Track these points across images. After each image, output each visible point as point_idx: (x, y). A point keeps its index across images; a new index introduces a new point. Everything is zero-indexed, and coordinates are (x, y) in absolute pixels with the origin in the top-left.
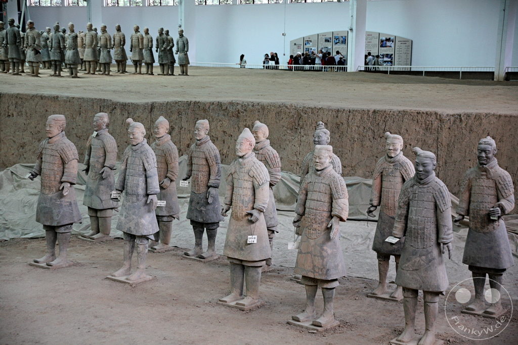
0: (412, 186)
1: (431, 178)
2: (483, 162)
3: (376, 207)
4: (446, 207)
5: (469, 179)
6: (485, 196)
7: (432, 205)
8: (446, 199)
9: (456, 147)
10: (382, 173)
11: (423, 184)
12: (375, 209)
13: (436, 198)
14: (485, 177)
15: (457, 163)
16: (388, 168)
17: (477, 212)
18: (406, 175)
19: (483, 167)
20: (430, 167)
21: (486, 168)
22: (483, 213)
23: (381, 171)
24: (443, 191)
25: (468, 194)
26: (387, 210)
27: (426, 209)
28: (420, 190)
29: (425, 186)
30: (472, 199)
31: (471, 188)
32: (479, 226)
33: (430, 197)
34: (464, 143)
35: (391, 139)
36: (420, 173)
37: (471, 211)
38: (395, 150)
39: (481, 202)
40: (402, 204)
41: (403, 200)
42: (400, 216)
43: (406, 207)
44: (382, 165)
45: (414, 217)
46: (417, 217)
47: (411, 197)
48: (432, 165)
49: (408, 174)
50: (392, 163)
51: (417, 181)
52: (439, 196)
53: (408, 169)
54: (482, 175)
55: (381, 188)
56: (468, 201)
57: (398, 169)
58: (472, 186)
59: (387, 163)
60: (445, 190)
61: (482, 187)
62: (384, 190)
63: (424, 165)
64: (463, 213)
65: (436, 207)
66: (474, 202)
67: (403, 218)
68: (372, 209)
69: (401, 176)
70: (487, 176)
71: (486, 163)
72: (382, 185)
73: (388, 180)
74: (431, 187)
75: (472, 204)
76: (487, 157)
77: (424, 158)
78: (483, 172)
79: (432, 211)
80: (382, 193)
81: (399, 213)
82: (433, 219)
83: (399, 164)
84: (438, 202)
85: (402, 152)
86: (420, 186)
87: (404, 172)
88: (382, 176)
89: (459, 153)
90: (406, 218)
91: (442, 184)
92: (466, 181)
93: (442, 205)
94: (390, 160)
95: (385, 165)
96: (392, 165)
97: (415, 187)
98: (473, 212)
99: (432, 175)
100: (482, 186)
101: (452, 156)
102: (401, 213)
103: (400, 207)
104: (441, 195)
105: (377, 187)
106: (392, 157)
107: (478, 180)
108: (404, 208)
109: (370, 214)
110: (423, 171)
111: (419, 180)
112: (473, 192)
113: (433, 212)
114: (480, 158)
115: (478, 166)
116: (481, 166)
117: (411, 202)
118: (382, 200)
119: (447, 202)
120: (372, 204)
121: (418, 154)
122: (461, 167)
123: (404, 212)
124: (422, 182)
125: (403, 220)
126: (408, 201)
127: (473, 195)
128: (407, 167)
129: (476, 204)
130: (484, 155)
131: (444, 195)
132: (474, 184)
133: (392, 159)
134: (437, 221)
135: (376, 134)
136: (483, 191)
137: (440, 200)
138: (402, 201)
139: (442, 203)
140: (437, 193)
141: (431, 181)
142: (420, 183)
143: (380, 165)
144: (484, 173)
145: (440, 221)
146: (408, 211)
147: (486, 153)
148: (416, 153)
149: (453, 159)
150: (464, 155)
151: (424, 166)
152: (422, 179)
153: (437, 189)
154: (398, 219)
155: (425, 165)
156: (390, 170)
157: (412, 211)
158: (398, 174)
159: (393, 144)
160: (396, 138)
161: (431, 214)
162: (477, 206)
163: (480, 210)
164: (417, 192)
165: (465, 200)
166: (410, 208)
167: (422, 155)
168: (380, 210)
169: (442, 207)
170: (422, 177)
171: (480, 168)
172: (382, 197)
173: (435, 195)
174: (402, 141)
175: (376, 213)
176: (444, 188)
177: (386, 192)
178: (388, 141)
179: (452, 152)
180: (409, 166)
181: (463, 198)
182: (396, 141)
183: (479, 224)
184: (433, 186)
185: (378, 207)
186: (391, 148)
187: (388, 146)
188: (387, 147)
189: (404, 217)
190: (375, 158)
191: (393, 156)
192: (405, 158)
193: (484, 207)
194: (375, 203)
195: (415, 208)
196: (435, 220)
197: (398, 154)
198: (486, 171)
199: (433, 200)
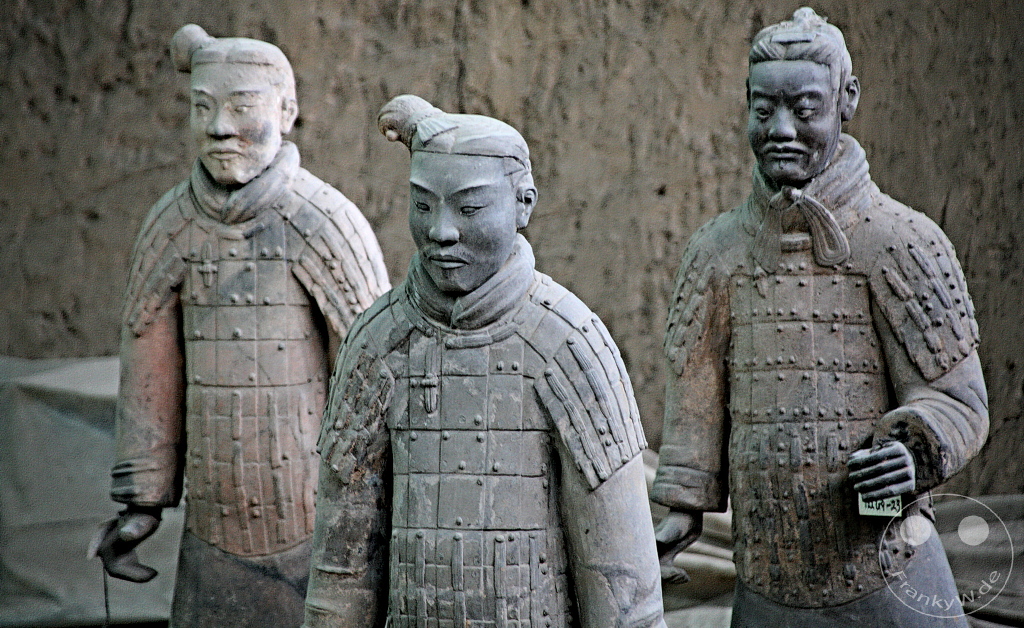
0: (402, 344)
1: (514, 283)
2: (789, 167)
3: (155, 511)
4: (613, 450)
5: (712, 283)
6: (815, 375)
7: (529, 452)
8: (610, 403)
9: (574, 115)
10: (178, 288)
11: (469, 322)
12: (154, 529)
13: (550, 402)
14: (803, 261)
15: (590, 218)
16: (213, 254)
17: (775, 479)
18: (333, 291)
19: (789, 198)
20: (503, 215)
21: (809, 204)
22: (811, 482)
23: (173, 279)
24: (586, 355)
25: (713, 379)
26: (232, 526)
27: (496, 480)
28: (451, 365)
29: (482, 335)
30: (738, 403)
31: (729, 338)
32: (793, 564)
33: (517, 399)
34: (621, 87)
35: (215, 69)
36: (444, 252)
37: (739, 480)
38: (251, 136)
39: (795, 418)
40: (344, 463)
41: (352, 434)
42: (337, 540)
43: (370, 477)
44: (172, 237)
45: (429, 538)
46: (446, 536)
47: (399, 414)
48: (511, 199)
49: (345, 286)
50: (236, 222)
51: (427, 310)
52: (566, 390)
53: (341, 252)
54: (789, 250)
55: (183, 384)
56: (716, 418)
57: (276, 257)
58: (730, 322)
59: (205, 222)
60: (599, 347)
61: (795, 326)
62: (201, 399)
63: (463, 203)
64: (691, 499)
65: (555, 455)
66: (750, 419)
67: (360, 548)
68: (130, 528)
69: (300, 299)
70: (812, 251)
71: (802, 174)
72: (182, 369)
73: (225, 334)
74: (514, 340)
75: (739, 432)
76: (805, 137)
77: (465, 161)
78: (789, 230)
79: (537, 486)
80: (191, 419)
81: (334, 521)
82: (545, 539)
83: (283, 227)
84: (562, 425)
85: (293, 152)
86: (451, 340)
87: (318, 271)
88: (178, 311)
89: (593, 154)
90: (380, 543)
91: (581, 313)
92: (697, 298)
93: (593, 445)
94: (220, 201)
95: (197, 240)
96: (238, 232)
97: (421, 346)
98: (753, 481)
99: (514, 264)
100: (794, 318)
101: (554, 173)
102: (345, 519)
103: (334, 483)
104: (580, 380)
105: (154, 387)
106: (234, 186)
107: (764, 284)
108: (361, 488)
109: (121, 565)
110: (462, 239)
111: (441, 303)
112: (739, 359)
113: (542, 495)
114: (763, 145)
115: (758, 198)
116: (778, 196)
117: (400, 444)
118: (191, 461)
119: (616, 425)
120: (127, 497)
121: (424, 136)
122: (615, 236)
123: (364, 511)
124: (458, 308)
125: (358, 566)
126: (381, 438)
127: (741, 378)
128: (336, 240)
129: (766, 430)
130: (786, 123)
131: (600, 380)
132: (742, 312)
133: (236, 195)
134: (567, 545)
135: (73, 66)
136: (802, 351)
137: (579, 416)
138: (344, 445)
139: (589, 431)
140: (553, 369)
141: (512, 297)
142: (445, 318)
143: (163, 242)
144: (798, 238)
145: (585, 543)
146: (385, 505)
147: (798, 112)
148: (407, 135)
149: (561, 193)
150: (624, 160)
151: (465, 211)
152: (455, 294)
153: (550, 345)
154: (327, 560)
155: (472, 200)
156: (231, 268)
157: (410, 498)
158: (281, 288)
159: (237, 100)
160: (248, 61)
161: (528, 504)
162: (772, 444)
163: (794, 468)
164: (435, 381)
165: (700, 417)
166: (399, 482)
167: (448, 139)
168: (187, 531)
169: (588, 453)
170: (460, 281)
171: (768, 210)
172: (193, 446)
173: (543, 388)
174: (290, 81)
175: (162, 553)
176: (592, 334)
177: (217, 410)
178: (203, 84)
179: (553, 151)
180: (347, 229)
181: (687, 403)
182: (253, 81)
183: (796, 554)
184: (527, 331)
185: (167, 514)
186: (225, 124)
187: (206, 117)
188: (199, 122)
189: (362, 545)
190: (81, 220)
191: (241, 176)
192: (317, 183)
193: (816, 444)
194: (149, 487)
195: (433, 480)
196: (553, 541)
197: (268, 159)
198: (807, 221)
199: (537, 420)
